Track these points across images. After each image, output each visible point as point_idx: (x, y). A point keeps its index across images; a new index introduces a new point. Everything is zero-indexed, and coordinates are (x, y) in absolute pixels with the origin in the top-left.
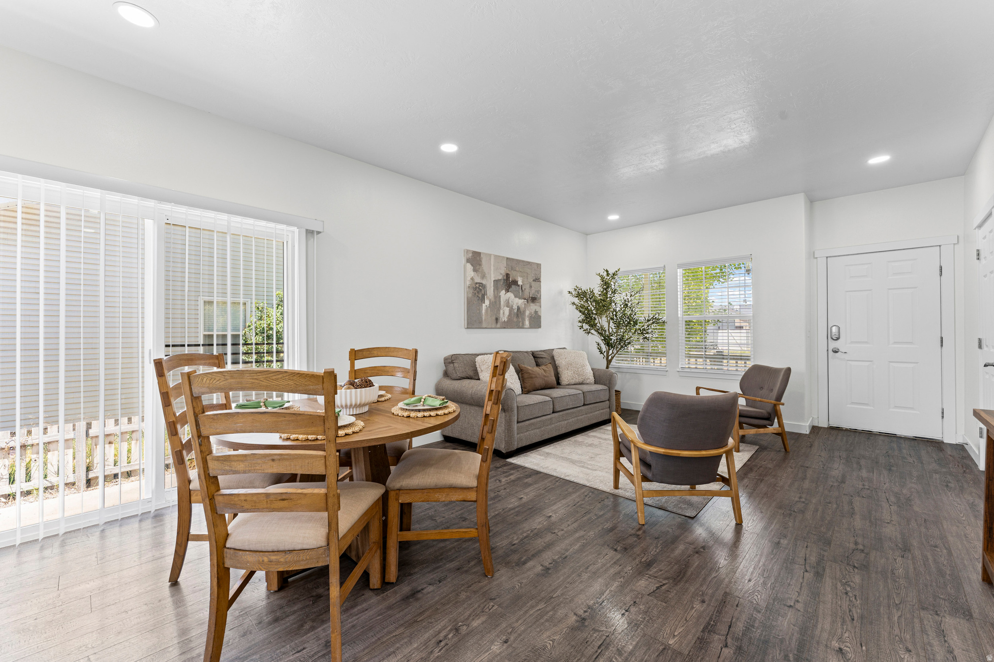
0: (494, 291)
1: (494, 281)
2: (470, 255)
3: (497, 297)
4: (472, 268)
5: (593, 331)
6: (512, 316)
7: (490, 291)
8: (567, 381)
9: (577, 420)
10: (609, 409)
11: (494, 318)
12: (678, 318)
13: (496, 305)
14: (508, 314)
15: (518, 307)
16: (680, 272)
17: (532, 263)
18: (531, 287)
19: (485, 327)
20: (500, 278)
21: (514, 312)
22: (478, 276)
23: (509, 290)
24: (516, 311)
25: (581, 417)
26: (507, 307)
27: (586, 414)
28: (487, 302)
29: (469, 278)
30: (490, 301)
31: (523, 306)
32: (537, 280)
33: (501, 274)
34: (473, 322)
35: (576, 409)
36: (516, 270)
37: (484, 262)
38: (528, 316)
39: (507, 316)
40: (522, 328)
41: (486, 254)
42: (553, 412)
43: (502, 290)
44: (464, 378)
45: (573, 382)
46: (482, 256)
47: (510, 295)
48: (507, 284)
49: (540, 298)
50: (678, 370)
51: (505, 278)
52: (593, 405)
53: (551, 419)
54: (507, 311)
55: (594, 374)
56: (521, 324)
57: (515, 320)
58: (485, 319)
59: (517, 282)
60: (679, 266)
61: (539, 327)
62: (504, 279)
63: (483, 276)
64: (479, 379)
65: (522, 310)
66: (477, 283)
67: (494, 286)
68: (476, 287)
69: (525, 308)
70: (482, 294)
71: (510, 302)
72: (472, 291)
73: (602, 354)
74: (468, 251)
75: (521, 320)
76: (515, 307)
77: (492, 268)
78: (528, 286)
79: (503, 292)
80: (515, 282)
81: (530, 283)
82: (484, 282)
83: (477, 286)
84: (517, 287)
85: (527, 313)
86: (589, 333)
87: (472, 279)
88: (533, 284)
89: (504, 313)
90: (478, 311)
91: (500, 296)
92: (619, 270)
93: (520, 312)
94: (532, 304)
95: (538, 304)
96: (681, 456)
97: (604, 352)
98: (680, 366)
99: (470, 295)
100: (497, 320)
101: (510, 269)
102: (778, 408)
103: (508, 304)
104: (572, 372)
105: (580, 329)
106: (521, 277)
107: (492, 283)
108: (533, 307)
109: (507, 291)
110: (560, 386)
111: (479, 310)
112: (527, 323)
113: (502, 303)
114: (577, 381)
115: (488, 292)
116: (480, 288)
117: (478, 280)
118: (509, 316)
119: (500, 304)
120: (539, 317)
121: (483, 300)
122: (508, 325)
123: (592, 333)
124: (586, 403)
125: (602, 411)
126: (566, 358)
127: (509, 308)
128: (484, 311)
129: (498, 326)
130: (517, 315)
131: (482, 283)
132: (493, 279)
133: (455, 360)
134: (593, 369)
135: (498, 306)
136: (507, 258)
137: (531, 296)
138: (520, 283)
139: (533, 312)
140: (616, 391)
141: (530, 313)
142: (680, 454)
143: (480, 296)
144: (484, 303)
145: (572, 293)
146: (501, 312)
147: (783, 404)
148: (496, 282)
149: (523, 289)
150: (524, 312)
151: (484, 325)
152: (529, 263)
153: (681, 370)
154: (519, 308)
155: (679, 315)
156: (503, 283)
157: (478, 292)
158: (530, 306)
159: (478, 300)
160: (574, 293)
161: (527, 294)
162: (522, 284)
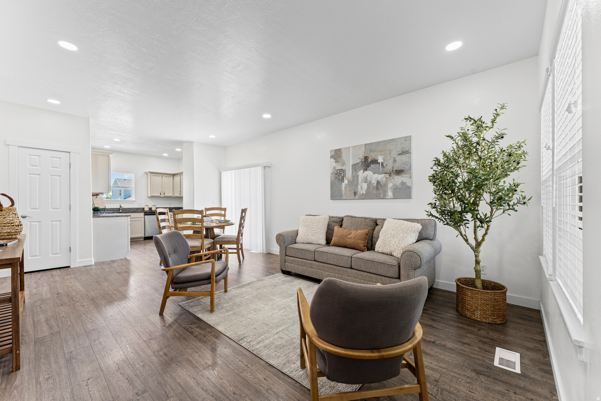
0: (352, 173)
1: (352, 165)
2: (333, 153)
3: (355, 177)
4: (335, 161)
6: (371, 189)
7: (349, 174)
11: (352, 192)
13: (354, 182)
14: (366, 188)
15: (377, 181)
17: (396, 139)
18: (395, 161)
19: (345, 198)
20: (358, 162)
21: (373, 186)
22: (339, 165)
23: (368, 169)
24: (375, 185)
26: (365, 182)
28: (346, 182)
29: (332, 168)
30: (348, 180)
31: (384, 180)
32: (405, 153)
33: (359, 158)
34: (336, 195)
36: (375, 151)
37: (342, 154)
38: (391, 188)
39: (365, 190)
40: (384, 198)
41: (346, 149)
43: (360, 170)
46: (341, 151)
47: (369, 173)
48: (365, 165)
49: (410, 169)
51: (364, 160)
54: (365, 186)
56: (382, 196)
57: (375, 192)
58: (345, 194)
59: (377, 160)
61: (409, 196)
62: (362, 162)
63: (343, 164)
65: (382, 183)
66: (338, 170)
67: (352, 169)
68: (337, 173)
69: (387, 181)
70: (342, 176)
71: (368, 178)
72: (334, 176)
74: (331, 151)
75: (381, 192)
76: (374, 182)
77: (351, 156)
78: (392, 160)
79: (362, 171)
80: (375, 162)
82: (343, 168)
83: (338, 171)
84: (376, 165)
85: (390, 185)
87: (334, 168)
88: (398, 158)
89: (361, 188)
90: (339, 189)
91: (358, 176)
93: (381, 185)
94: (396, 177)
95: (406, 175)
99: (333, 179)
100: (355, 193)
101: (369, 152)
103: (365, 180)
106: (382, 155)
107: (351, 167)
108: (398, 180)
109: (365, 170)
111: (340, 187)
112: (390, 194)
113: (360, 180)
115: (347, 175)
116: (341, 172)
117: (339, 167)
118: (367, 189)
119: (358, 181)
120: (409, 188)
121: (342, 180)
122: (367, 196)
127: (367, 184)
128: (343, 188)
129: (357, 197)
130: (377, 188)
131: (342, 169)
132: (351, 164)
135: (356, 183)
136: (367, 144)
137: (395, 169)
138: (380, 160)
139: (399, 183)
141: (395, 185)
143: (340, 178)
144: (344, 182)
146: (359, 187)
148: (354, 166)
149: (385, 165)
150: (386, 185)
152: (393, 140)
154: (378, 183)
156: (362, 165)
157: (339, 176)
158: (394, 179)
159: (339, 181)
161: (389, 168)
162: (382, 161)
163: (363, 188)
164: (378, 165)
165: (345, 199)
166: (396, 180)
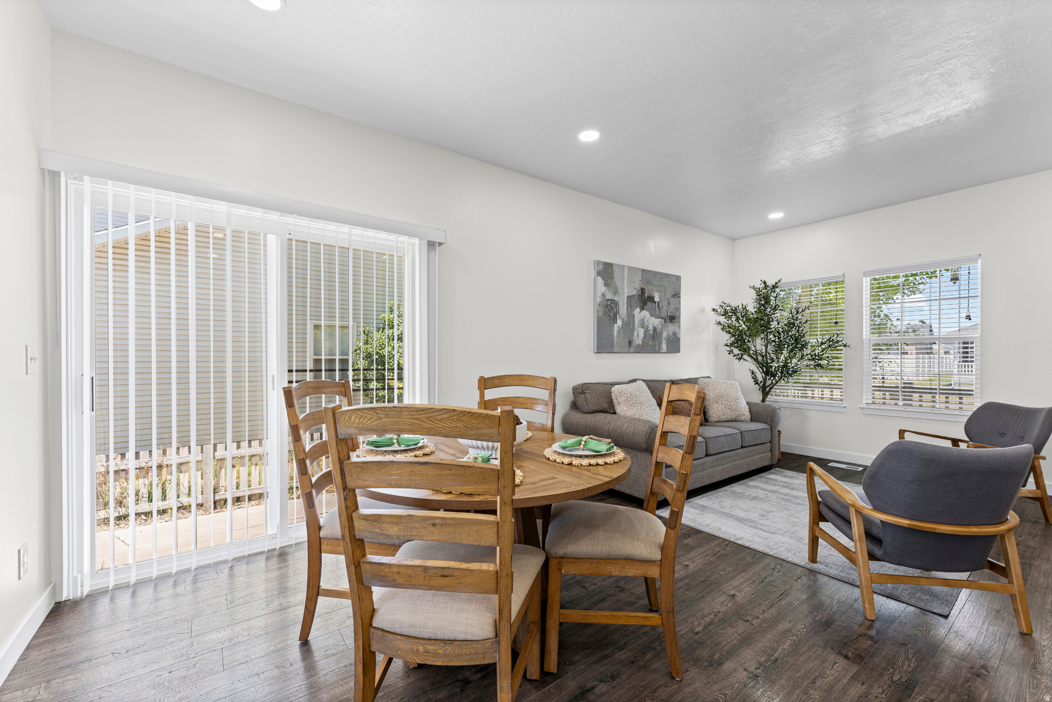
0: (627, 310)
1: (628, 297)
2: (601, 267)
3: (631, 316)
4: (603, 282)
5: (745, 357)
6: (648, 338)
7: (623, 309)
8: (716, 416)
9: (734, 465)
10: (769, 454)
11: (627, 341)
12: (863, 339)
13: (629, 325)
14: (643, 336)
15: (654, 327)
16: (867, 281)
17: (671, 275)
18: (669, 304)
19: (617, 351)
20: (634, 294)
21: (649, 334)
22: (610, 291)
23: (645, 308)
24: (651, 332)
25: (738, 462)
26: (642, 327)
27: (744, 458)
28: (619, 322)
29: (599, 294)
30: (623, 321)
31: (660, 326)
32: (677, 295)
33: (635, 289)
34: (604, 345)
35: (732, 452)
36: (652, 284)
37: (617, 274)
38: (665, 339)
39: (641, 338)
40: (659, 352)
41: (619, 266)
42: (707, 455)
43: (636, 308)
44: (597, 412)
45: (724, 418)
46: (614, 268)
47: (646, 313)
48: (642, 301)
49: (679, 317)
50: (862, 406)
51: (640, 293)
52: (752, 448)
53: (704, 463)
54: (641, 332)
55: (749, 409)
56: (657, 349)
57: (651, 343)
58: (617, 343)
59: (654, 298)
60: (866, 274)
61: (678, 351)
62: (639, 295)
63: (616, 292)
64: (615, 413)
65: (658, 331)
66: (608, 300)
67: (627, 303)
68: (607, 305)
69: (662, 328)
70: (614, 313)
71: (645, 322)
72: (602, 309)
73: (757, 385)
74: (598, 262)
75: (657, 344)
76: (651, 328)
77: (626, 282)
78: (666, 302)
79: (638, 310)
80: (651, 299)
81: (668, 299)
82: (616, 299)
83: (609, 303)
85: (665, 335)
86: (740, 359)
87: (603, 295)
88: (672, 300)
89: (638, 335)
90: (609, 333)
91: (634, 315)
92: (779, 281)
93: (657, 334)
94: (670, 325)
95: (677, 324)
96: (937, 531)
97: (761, 382)
98: (864, 401)
99: (601, 314)
100: (630, 343)
101: (646, 284)
102: (1036, 463)
103: (642, 325)
104: (723, 406)
105: (729, 354)
106: (658, 292)
107: (626, 299)
108: (671, 328)
109: (642, 309)
110: (708, 423)
111: (611, 331)
112: (664, 346)
113: (636, 323)
114: (729, 417)
115: (620, 311)
116: (612, 305)
117: (609, 296)
118: (644, 338)
119: (634, 324)
120: (678, 340)
121: (614, 320)
122: (643, 349)
123: (744, 359)
124: (744, 445)
125: (762, 455)
126: (714, 389)
127: (644, 330)
128: (615, 333)
129: (632, 350)
130: (653, 337)
131: (614, 300)
132: (626, 295)
133: (586, 390)
134: (748, 403)
135: (632, 327)
136: (643, 270)
137: (669, 314)
138: (657, 299)
139: (671, 333)
140: (779, 431)
141: (668, 335)
142: (935, 529)
143: (612, 315)
144: (616, 324)
145: (717, 311)
146: (635, 333)
147: (1044, 458)
148: (630, 298)
149: (660, 306)
150: (661, 333)
151: (616, 349)
152: (667, 275)
153: (865, 406)
154: (655, 329)
155: (864, 337)
156: (638, 299)
157: (609, 311)
159: (610, 319)
160: (719, 311)
161: (664, 313)
162: (659, 301)
163: (639, 335)
164: (654, 304)
165: (617, 353)
166: (669, 328)
